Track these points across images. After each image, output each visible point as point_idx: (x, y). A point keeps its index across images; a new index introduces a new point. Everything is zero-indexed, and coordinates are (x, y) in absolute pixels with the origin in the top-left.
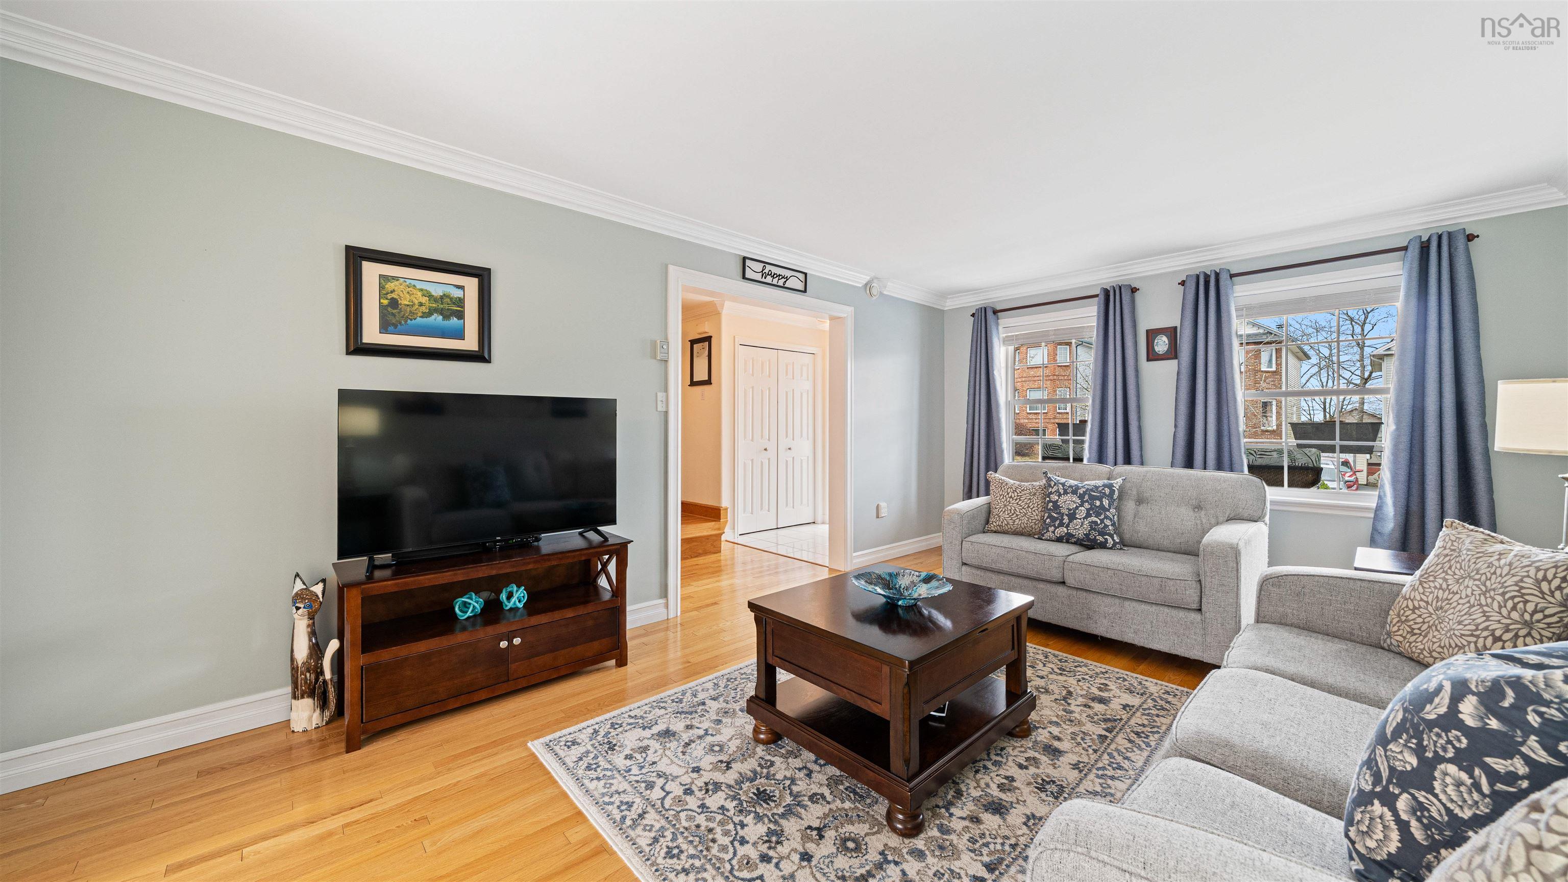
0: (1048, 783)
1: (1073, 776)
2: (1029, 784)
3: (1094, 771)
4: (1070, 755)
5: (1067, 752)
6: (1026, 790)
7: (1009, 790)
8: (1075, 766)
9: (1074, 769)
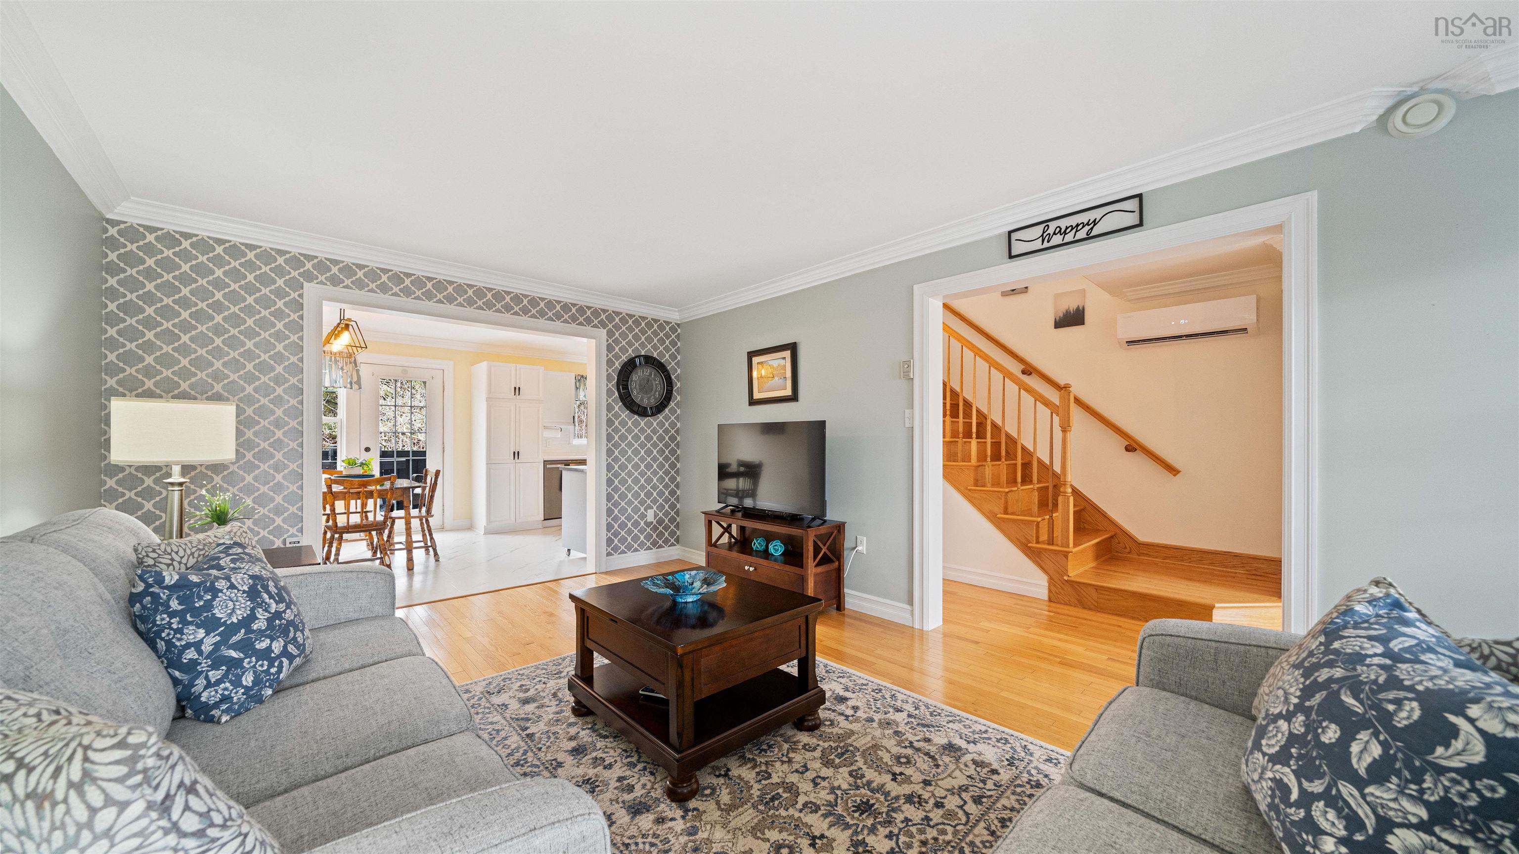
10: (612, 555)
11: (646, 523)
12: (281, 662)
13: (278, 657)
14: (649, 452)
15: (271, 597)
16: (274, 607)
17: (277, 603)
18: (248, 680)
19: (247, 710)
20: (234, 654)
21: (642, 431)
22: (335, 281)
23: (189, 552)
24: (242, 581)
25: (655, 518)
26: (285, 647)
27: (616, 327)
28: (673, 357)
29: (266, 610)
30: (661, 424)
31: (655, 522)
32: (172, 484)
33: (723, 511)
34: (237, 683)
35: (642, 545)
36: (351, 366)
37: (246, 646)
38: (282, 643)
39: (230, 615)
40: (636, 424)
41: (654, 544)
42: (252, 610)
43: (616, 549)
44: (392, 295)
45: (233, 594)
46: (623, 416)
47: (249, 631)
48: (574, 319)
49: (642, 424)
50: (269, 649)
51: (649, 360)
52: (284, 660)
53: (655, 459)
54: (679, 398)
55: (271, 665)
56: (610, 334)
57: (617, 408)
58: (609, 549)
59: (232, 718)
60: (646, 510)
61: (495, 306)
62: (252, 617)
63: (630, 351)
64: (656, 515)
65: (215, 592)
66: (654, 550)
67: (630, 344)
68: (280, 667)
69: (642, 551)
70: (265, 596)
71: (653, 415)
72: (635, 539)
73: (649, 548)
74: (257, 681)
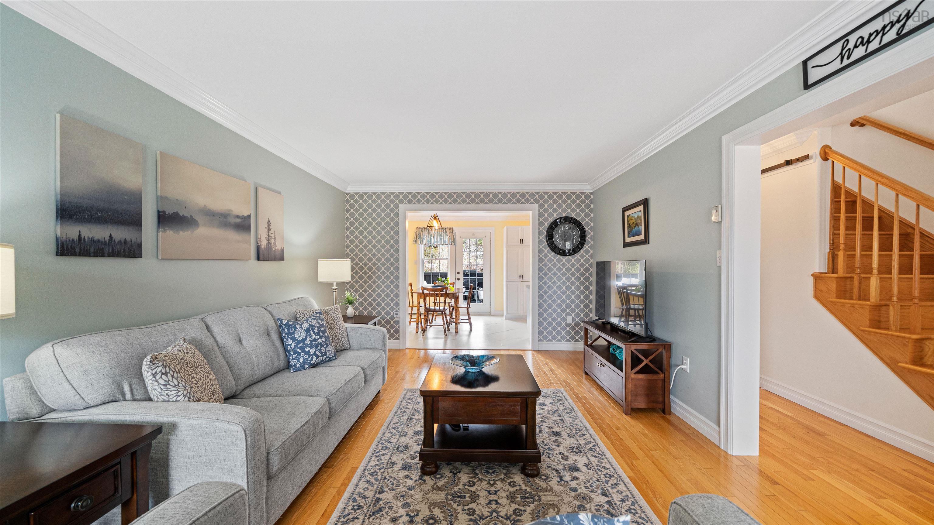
0: (404, 450)
1: (395, 459)
2: (411, 446)
3: (385, 466)
4: (398, 469)
5: (400, 470)
6: (412, 443)
7: (417, 440)
8: (393, 464)
9: (394, 462)
10: (542, 341)
11: (566, 324)
12: (313, 357)
13: (312, 355)
14: (568, 279)
15: (314, 333)
16: (314, 337)
17: (316, 335)
18: (301, 360)
19: (299, 370)
20: (299, 351)
21: (564, 265)
22: (410, 202)
23: (310, 314)
24: (305, 326)
25: (573, 321)
26: (315, 352)
27: (546, 201)
28: (587, 215)
29: (311, 338)
30: (578, 261)
31: (573, 324)
32: (333, 289)
33: (597, 322)
34: (298, 361)
35: (563, 338)
36: (451, 234)
37: (302, 349)
38: (314, 350)
39: (299, 337)
40: (559, 261)
41: (573, 338)
42: (306, 337)
43: (545, 338)
44: (431, 204)
45: (301, 330)
46: (550, 256)
47: (304, 344)
48: (518, 201)
49: (564, 261)
50: (309, 351)
51: (567, 220)
52: (314, 356)
53: (573, 283)
54: (592, 243)
55: (309, 357)
56: (541, 206)
57: (546, 251)
58: (541, 337)
59: (294, 372)
60: (566, 315)
61: (476, 201)
62: (305, 339)
63: (555, 215)
64: (573, 320)
65: (296, 328)
66: (573, 342)
67: (555, 211)
68: (312, 358)
69: (563, 342)
70: (312, 333)
71: (570, 255)
72: (559, 333)
73: (568, 340)
74: (304, 362)
